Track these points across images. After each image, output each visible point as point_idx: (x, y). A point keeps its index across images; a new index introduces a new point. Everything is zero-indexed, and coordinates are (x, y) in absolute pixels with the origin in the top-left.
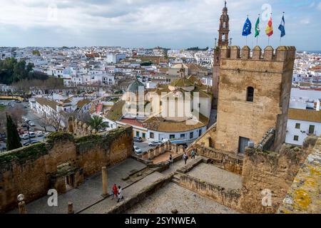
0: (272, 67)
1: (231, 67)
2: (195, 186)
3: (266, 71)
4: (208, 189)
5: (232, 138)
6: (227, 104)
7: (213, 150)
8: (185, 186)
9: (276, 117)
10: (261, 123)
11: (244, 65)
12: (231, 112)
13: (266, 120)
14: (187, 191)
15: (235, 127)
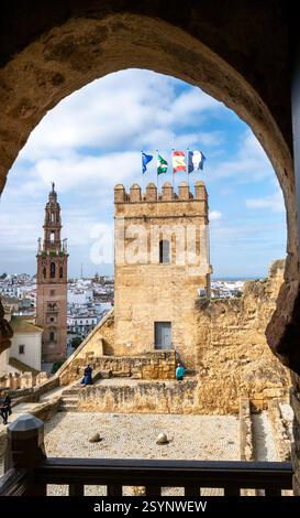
0: (191, 209)
1: (133, 214)
2: (112, 399)
3: (184, 216)
4: (137, 395)
5: (142, 329)
6: (129, 272)
7: (112, 357)
8: (90, 409)
9: (205, 279)
10: (185, 293)
11: (152, 209)
12: (137, 285)
13: (192, 286)
14: (98, 415)
15: (146, 309)
